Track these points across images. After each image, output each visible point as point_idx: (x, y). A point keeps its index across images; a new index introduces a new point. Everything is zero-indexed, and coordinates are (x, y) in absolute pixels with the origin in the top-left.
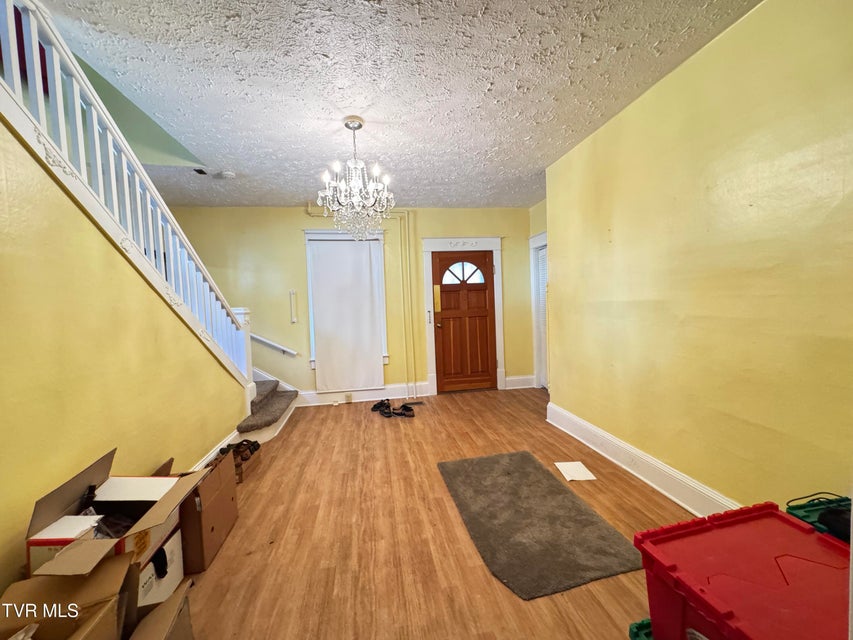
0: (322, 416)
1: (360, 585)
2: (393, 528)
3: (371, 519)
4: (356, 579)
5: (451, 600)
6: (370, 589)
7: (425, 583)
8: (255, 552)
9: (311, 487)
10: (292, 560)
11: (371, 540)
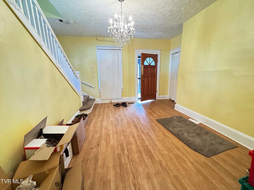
0: (104, 106)
1: (130, 159)
2: (136, 141)
3: (128, 138)
4: (128, 157)
5: (161, 165)
6: (134, 160)
7: (151, 159)
8: (94, 148)
9: (106, 128)
10: (106, 151)
11: (130, 145)
